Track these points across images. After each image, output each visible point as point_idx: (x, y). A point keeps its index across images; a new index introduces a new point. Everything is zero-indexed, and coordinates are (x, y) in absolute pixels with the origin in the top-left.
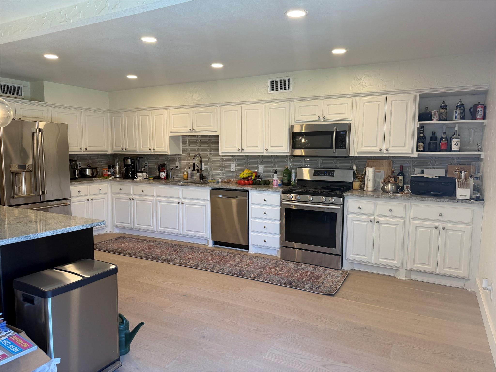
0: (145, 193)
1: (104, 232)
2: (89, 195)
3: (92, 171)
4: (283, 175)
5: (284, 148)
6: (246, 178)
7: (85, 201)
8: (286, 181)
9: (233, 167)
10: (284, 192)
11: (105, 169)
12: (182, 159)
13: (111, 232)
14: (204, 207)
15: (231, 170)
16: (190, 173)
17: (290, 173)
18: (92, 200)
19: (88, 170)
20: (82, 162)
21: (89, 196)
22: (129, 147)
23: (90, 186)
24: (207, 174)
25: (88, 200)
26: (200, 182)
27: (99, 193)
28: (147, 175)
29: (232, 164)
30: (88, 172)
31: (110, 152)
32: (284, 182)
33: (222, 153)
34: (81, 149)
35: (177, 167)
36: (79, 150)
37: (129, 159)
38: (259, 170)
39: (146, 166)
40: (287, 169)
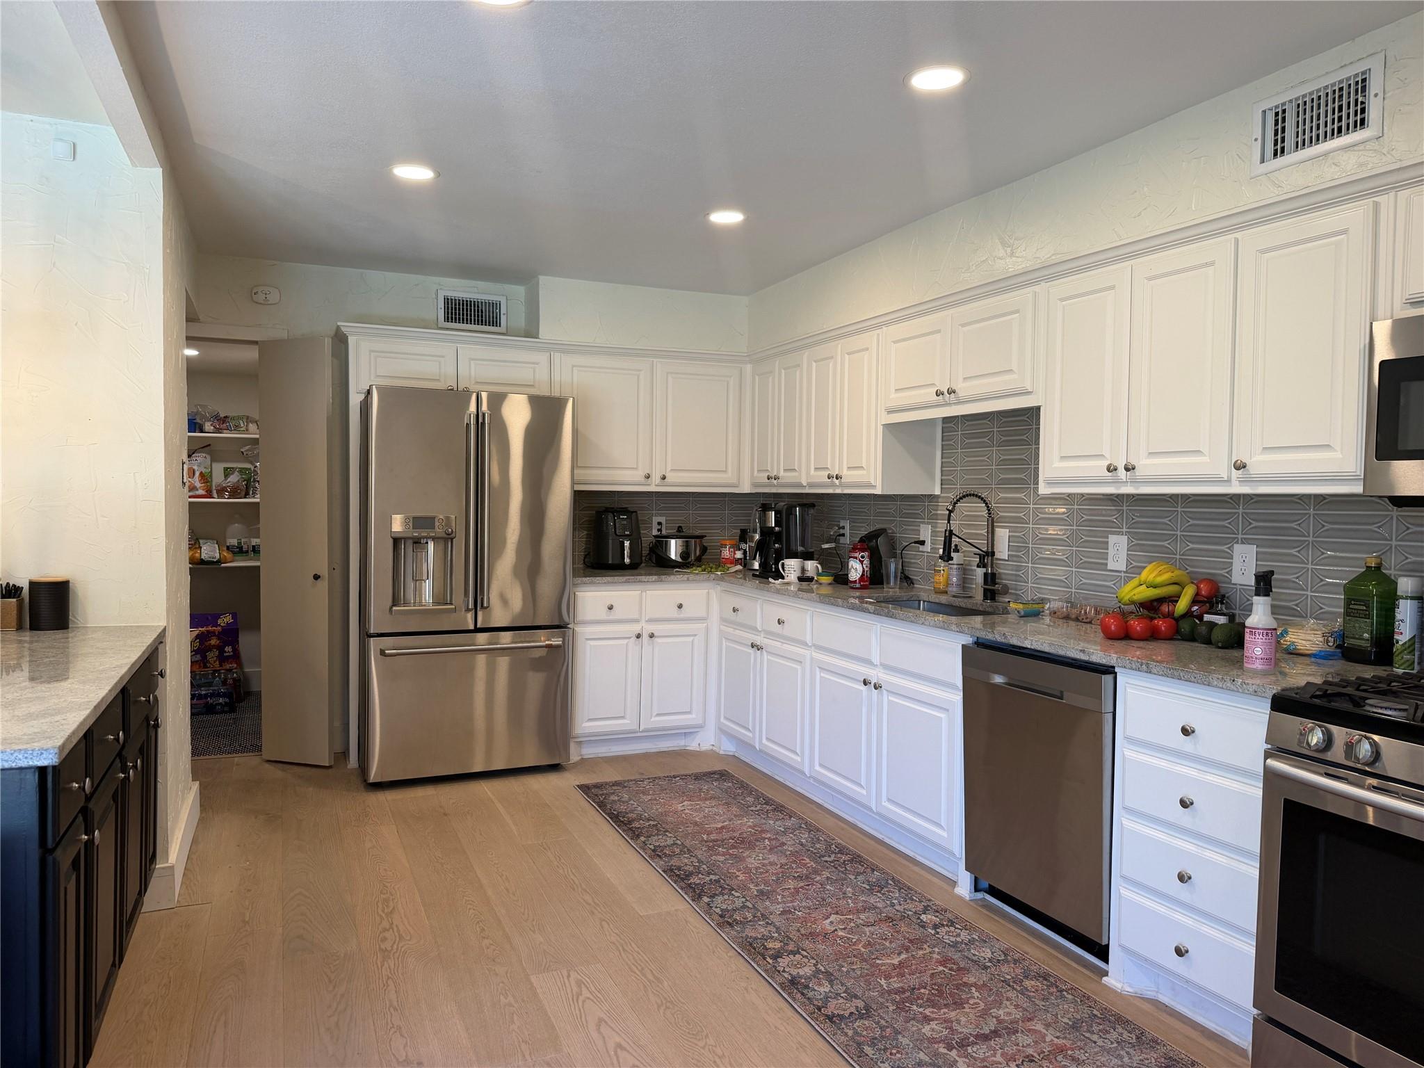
0: (786, 630)
1: (693, 745)
2: (643, 621)
3: (687, 545)
4: (1348, 602)
5: (1338, 455)
6: (1151, 607)
7: (630, 638)
8: (1361, 639)
9: (1118, 550)
10: (1281, 704)
11: (728, 542)
12: (939, 512)
13: (714, 748)
14: (942, 715)
15: (1106, 564)
16: (955, 566)
17: (1389, 601)
18: (652, 636)
19: (673, 542)
20: (668, 518)
21: (643, 623)
22: (785, 470)
23: (648, 592)
24: (1016, 575)
25: (638, 636)
26: (981, 609)
27: (677, 616)
28: (817, 566)
29: (1112, 539)
30: (674, 549)
31: (746, 488)
32: (1352, 641)
33: (1050, 483)
34: (648, 477)
35: (923, 543)
36: (643, 480)
37: (771, 509)
38: (1230, 572)
39: (843, 535)
40: (1375, 572)
